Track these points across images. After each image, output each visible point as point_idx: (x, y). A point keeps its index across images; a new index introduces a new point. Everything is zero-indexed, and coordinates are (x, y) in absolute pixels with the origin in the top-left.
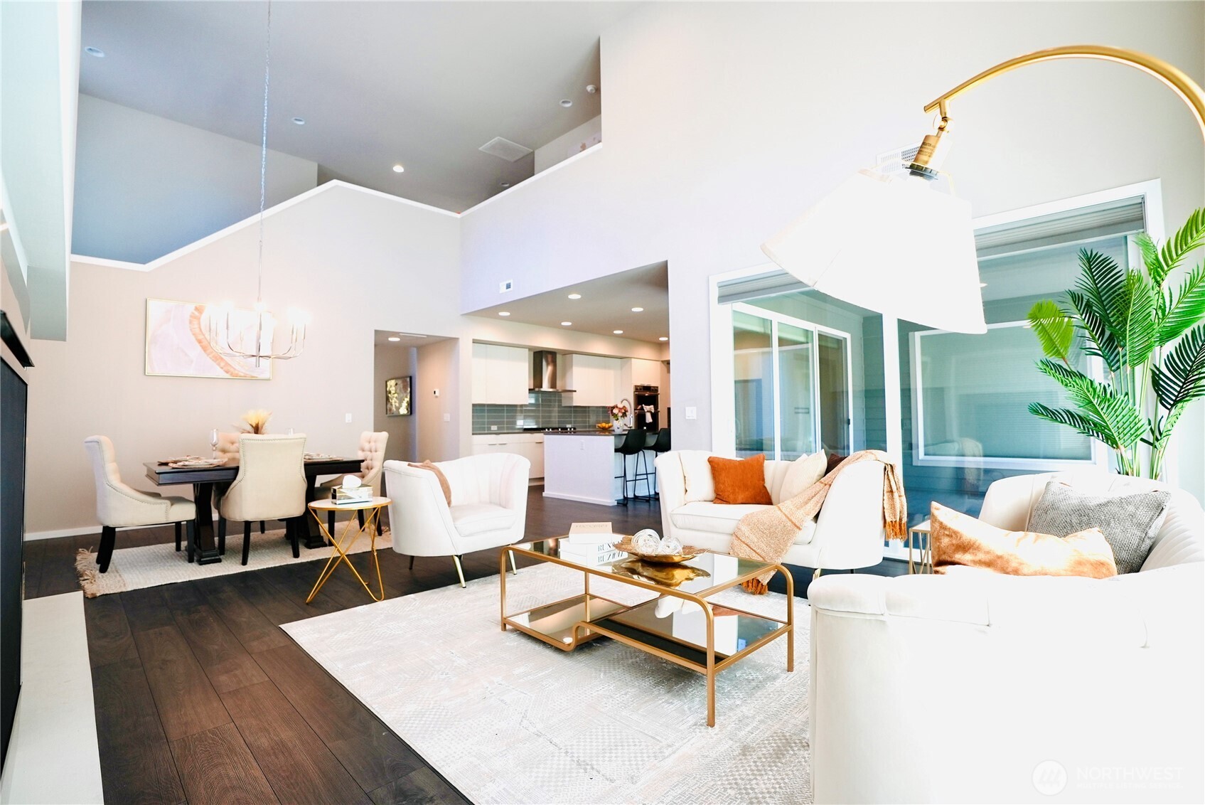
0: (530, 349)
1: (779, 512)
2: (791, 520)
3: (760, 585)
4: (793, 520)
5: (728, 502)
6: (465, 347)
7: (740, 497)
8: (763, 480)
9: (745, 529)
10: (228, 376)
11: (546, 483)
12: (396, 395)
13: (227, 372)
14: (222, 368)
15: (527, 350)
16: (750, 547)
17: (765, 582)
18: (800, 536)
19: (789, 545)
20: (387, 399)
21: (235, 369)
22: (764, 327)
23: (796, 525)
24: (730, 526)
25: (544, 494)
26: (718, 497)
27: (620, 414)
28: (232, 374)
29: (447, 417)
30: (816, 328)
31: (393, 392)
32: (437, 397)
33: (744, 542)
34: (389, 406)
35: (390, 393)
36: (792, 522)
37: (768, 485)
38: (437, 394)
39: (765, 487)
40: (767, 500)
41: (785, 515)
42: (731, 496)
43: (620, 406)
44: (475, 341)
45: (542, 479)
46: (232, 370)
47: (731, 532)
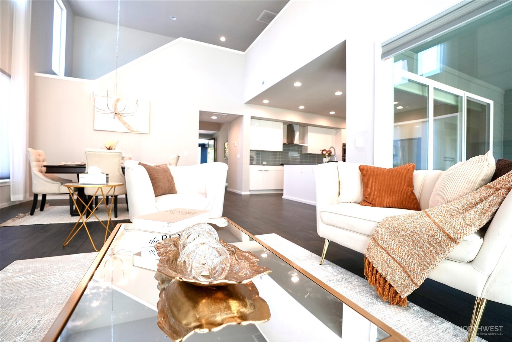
0: (285, 123)
1: (427, 218)
2: (441, 229)
3: (398, 297)
4: (446, 229)
5: (374, 205)
6: (246, 120)
7: (386, 201)
8: (412, 187)
9: (384, 232)
10: (129, 131)
11: (284, 192)
12: (228, 149)
13: (129, 129)
14: (126, 127)
15: (282, 123)
16: (387, 253)
17: (405, 295)
18: (457, 251)
19: (438, 259)
20: (225, 151)
21: (132, 128)
22: (423, 92)
23: (449, 237)
24: (369, 227)
25: (283, 197)
26: (366, 199)
27: (327, 154)
28: (131, 131)
29: (238, 156)
30: (464, 94)
31: (227, 148)
32: (235, 146)
33: (381, 247)
34: (225, 154)
35: (226, 148)
36: (445, 232)
37: (417, 191)
38: (235, 145)
39: (414, 194)
40: (416, 206)
41: (435, 223)
42: (377, 199)
43: (327, 149)
44: (252, 118)
45: (282, 190)
46: (130, 128)
47: (368, 233)
